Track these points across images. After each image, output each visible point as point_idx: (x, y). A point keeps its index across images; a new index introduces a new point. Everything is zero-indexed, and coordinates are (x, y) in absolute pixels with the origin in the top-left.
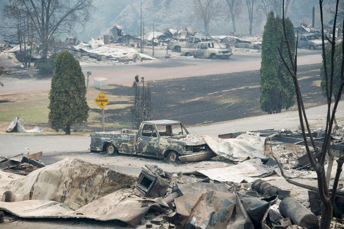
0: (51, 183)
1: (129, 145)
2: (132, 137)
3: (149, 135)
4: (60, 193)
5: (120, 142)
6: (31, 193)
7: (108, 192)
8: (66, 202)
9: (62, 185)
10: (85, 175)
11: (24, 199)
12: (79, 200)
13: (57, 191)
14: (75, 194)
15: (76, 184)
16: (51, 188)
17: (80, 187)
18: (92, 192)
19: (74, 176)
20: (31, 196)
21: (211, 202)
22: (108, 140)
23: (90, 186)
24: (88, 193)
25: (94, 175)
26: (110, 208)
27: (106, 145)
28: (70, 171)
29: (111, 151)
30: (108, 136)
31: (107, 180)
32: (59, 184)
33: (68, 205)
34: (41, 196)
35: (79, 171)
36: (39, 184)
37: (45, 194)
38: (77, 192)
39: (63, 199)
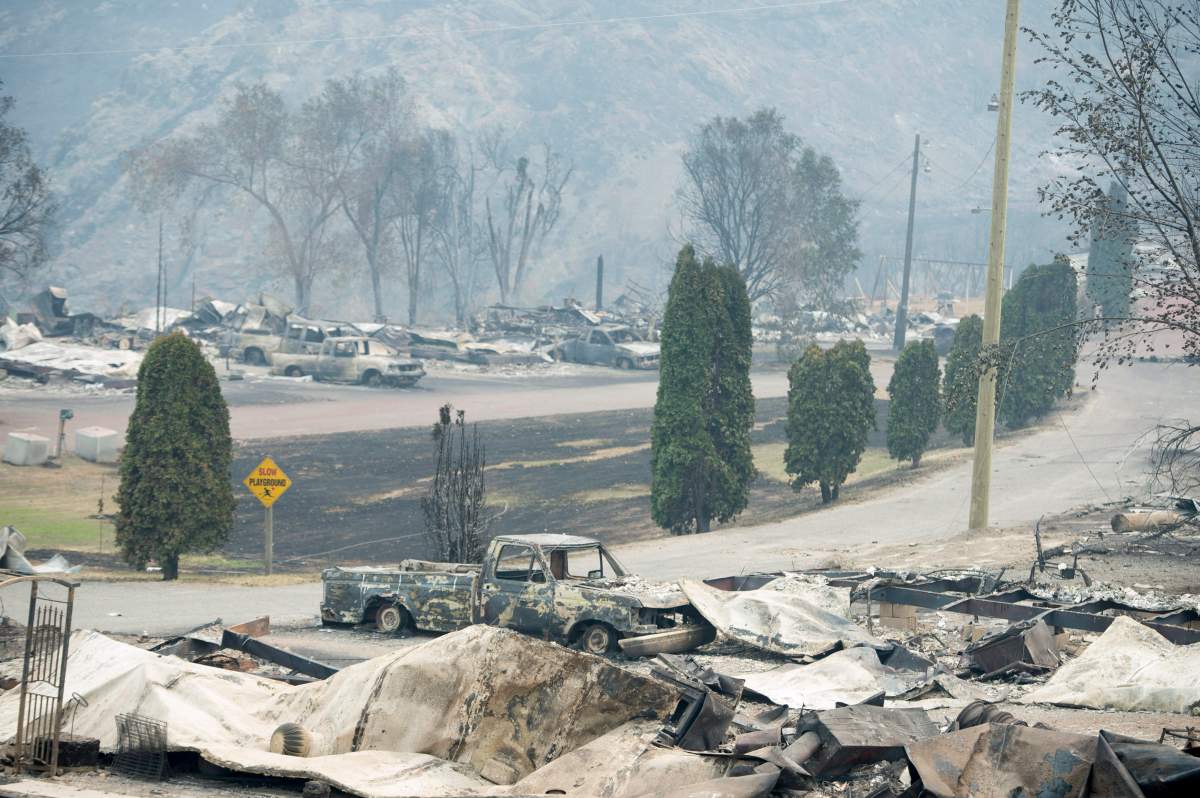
0: (423, 700)
1: (453, 605)
2: (466, 583)
3: (521, 576)
4: (451, 732)
5: (423, 596)
6: (359, 731)
7: (594, 732)
8: (466, 758)
9: (459, 707)
10: (530, 679)
11: (336, 751)
12: (507, 752)
13: (441, 725)
14: (494, 734)
15: (500, 706)
16: (423, 718)
17: (511, 715)
18: (548, 730)
19: (498, 682)
20: (357, 740)
21: (1005, 758)
22: (384, 589)
23: (544, 711)
24: (537, 734)
25: (557, 680)
26: (621, 776)
27: (377, 604)
28: (486, 665)
29: (389, 620)
30: (381, 578)
31: (596, 693)
32: (450, 703)
33: (471, 767)
34: (391, 739)
35: (512, 668)
36: (382, 704)
37: (402, 733)
38: (502, 731)
39: (456, 749)
